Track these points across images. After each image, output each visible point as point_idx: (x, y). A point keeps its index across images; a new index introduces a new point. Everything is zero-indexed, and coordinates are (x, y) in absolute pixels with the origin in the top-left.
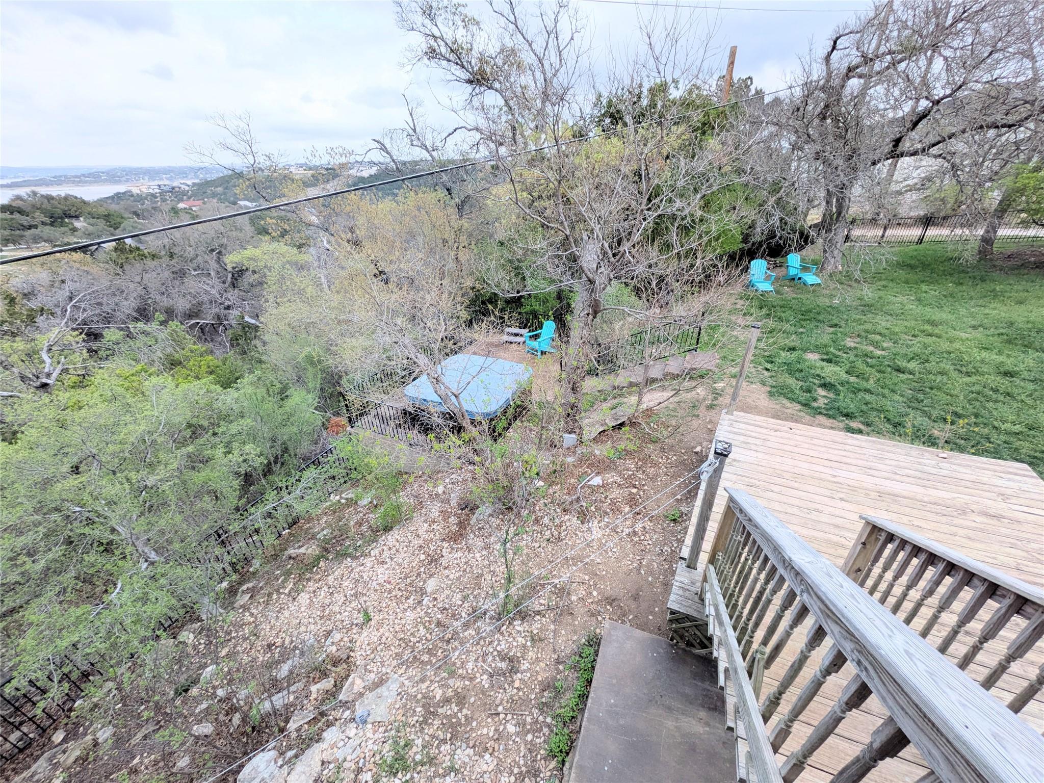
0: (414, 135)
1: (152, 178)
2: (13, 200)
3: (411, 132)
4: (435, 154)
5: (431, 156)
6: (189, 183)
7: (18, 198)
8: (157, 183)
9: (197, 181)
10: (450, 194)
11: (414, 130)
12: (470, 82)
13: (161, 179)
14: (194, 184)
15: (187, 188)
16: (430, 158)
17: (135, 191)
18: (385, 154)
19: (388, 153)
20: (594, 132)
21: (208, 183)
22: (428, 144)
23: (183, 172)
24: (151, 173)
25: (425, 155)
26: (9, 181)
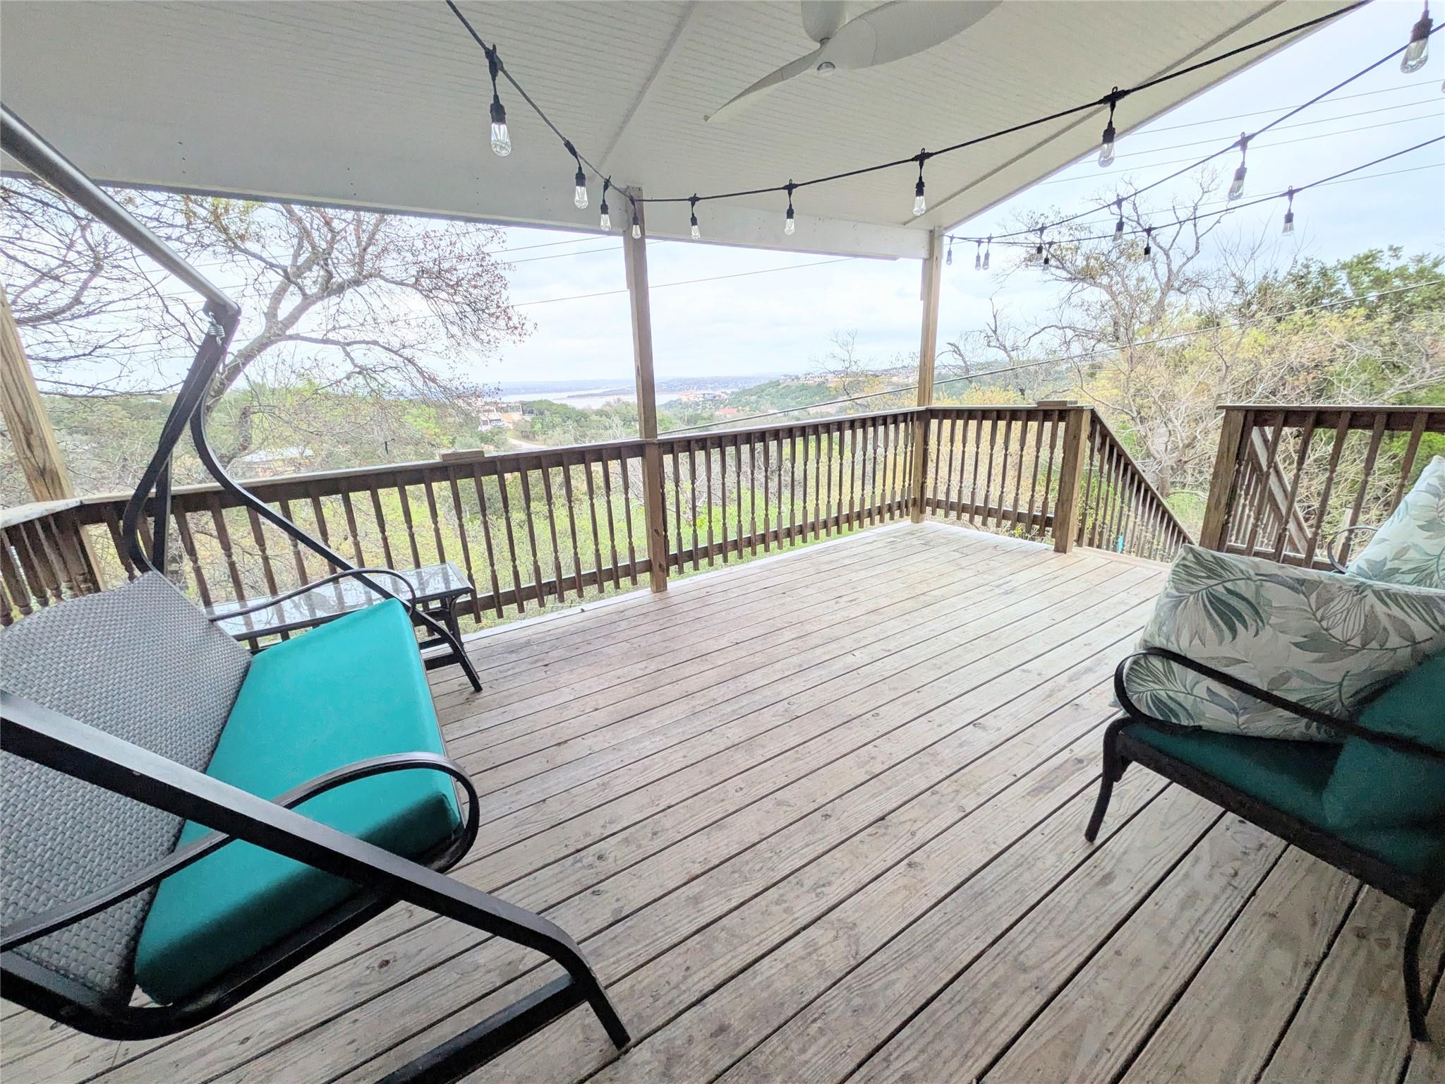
0: (993, 336)
1: (699, 388)
2: (605, 406)
3: (990, 333)
4: (1014, 354)
5: (1009, 356)
6: (729, 392)
7: (608, 404)
8: (702, 392)
9: (736, 390)
10: (1023, 394)
11: (995, 332)
12: (1070, 280)
13: (707, 389)
14: (733, 393)
15: (726, 397)
16: (1008, 359)
17: (684, 399)
18: (958, 357)
19: (961, 355)
20: (1230, 321)
21: (745, 392)
22: (1007, 345)
23: (725, 382)
24: (699, 383)
25: (1001, 355)
26: (601, 391)
